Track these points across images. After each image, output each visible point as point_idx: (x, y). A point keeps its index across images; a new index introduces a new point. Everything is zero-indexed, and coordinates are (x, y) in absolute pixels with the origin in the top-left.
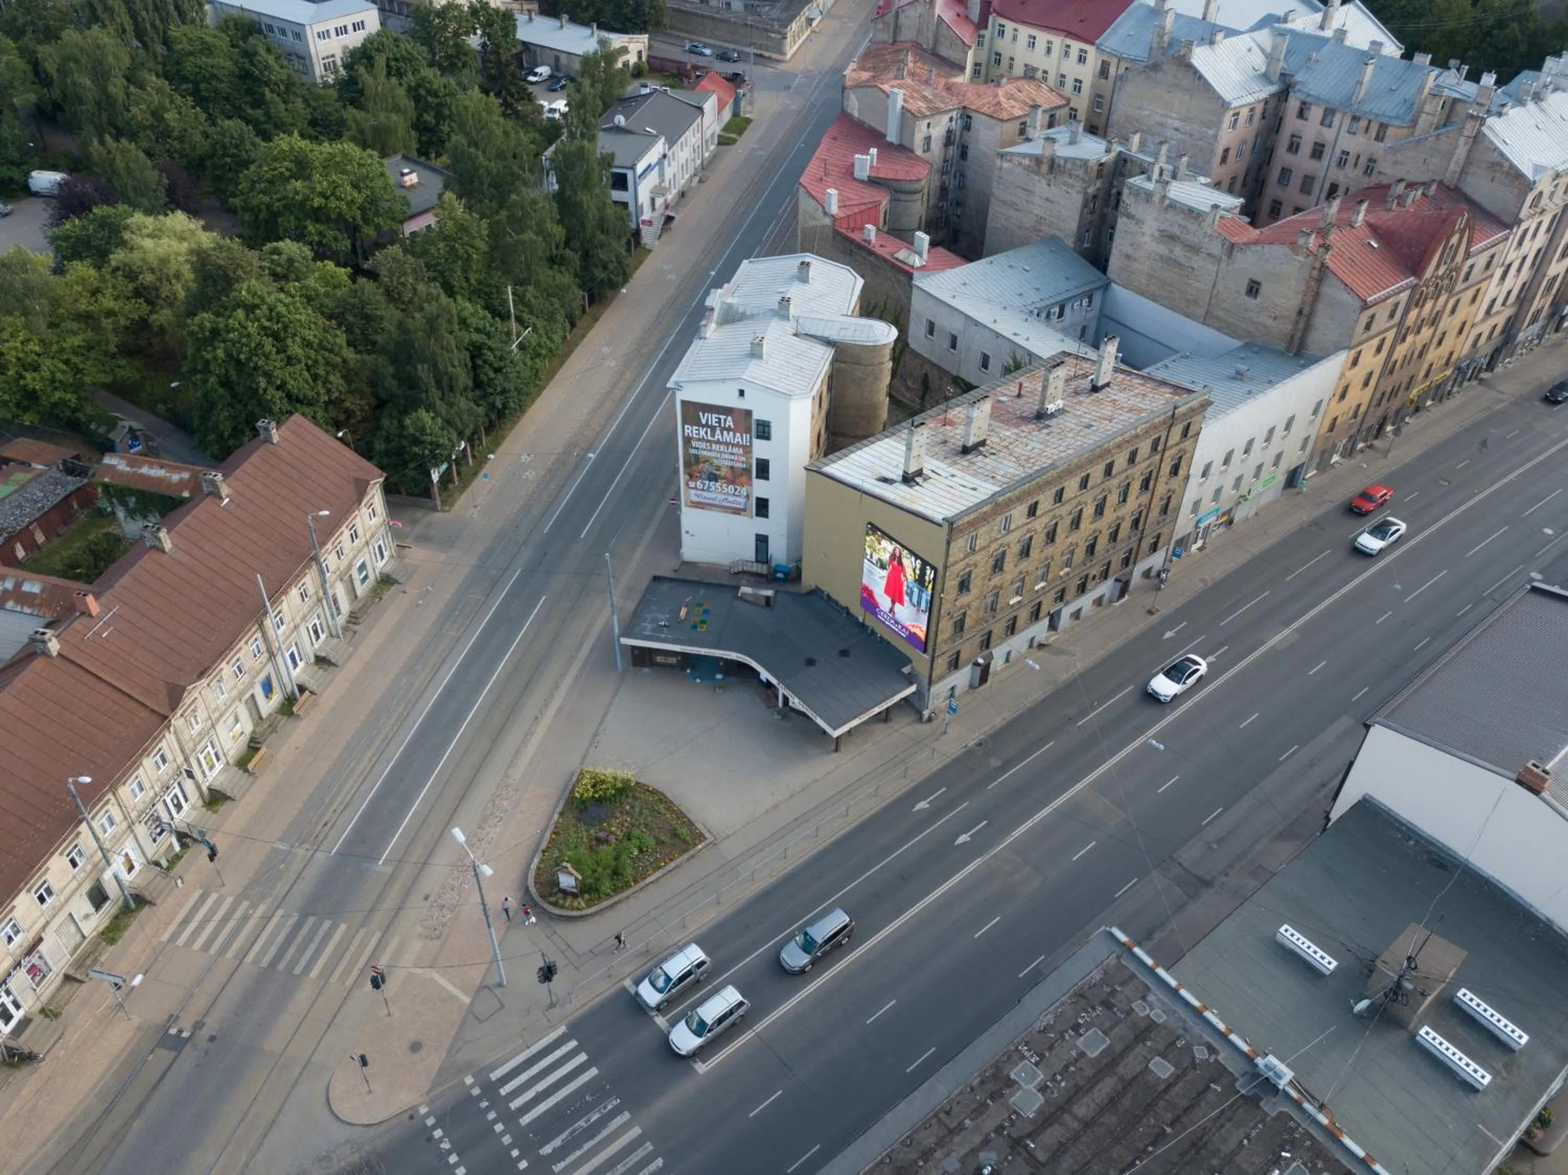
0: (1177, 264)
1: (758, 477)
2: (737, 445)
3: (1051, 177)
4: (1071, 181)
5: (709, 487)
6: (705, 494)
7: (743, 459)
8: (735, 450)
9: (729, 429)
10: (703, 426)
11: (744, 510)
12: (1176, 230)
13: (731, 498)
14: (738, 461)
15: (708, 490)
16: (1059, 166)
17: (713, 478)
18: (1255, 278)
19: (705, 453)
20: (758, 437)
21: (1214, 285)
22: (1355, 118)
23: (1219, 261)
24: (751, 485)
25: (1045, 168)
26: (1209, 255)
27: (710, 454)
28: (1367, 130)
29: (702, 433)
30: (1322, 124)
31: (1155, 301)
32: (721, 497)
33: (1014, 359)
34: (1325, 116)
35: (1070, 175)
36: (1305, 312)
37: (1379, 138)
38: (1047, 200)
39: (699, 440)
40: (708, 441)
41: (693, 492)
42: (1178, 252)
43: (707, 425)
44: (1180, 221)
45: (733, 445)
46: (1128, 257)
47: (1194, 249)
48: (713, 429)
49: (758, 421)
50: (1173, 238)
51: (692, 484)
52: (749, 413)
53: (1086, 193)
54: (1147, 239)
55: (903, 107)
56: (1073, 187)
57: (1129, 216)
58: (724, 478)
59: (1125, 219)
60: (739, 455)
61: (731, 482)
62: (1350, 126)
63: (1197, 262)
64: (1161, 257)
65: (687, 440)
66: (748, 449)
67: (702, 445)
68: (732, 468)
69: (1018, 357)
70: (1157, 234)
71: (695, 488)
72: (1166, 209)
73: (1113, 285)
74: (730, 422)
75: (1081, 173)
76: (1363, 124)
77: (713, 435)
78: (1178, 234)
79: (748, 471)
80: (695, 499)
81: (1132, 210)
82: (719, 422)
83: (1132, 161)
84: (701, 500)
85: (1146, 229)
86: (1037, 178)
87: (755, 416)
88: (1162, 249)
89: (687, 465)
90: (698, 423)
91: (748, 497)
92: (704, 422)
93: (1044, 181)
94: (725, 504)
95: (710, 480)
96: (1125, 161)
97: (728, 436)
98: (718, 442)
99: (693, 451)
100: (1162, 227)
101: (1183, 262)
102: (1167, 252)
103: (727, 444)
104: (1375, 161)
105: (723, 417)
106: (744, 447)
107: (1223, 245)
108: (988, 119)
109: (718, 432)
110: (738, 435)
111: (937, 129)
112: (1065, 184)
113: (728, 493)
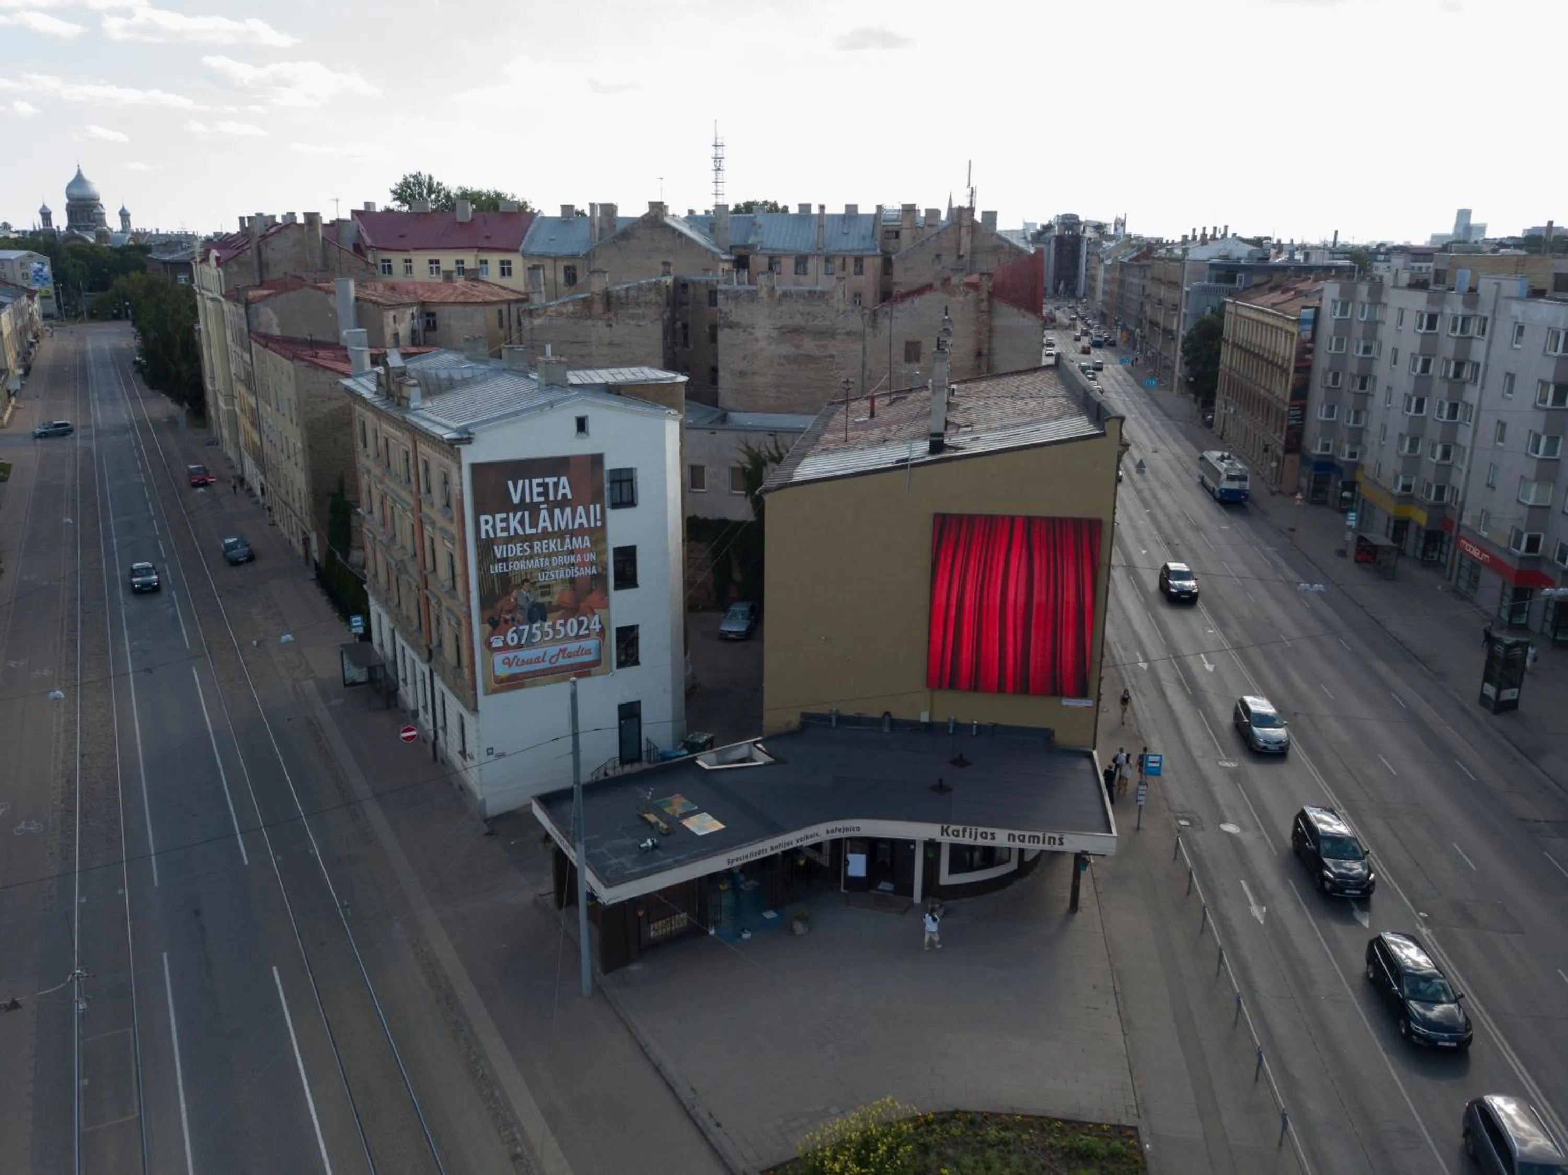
0: (810, 359)
1: (617, 587)
2: (581, 531)
3: (611, 314)
4: (640, 311)
5: (531, 635)
6: (524, 654)
7: (593, 557)
8: (577, 543)
9: (563, 503)
10: (515, 509)
11: (596, 663)
12: (799, 321)
13: (572, 647)
14: (583, 564)
15: (530, 644)
16: (619, 298)
17: (538, 613)
18: (910, 339)
19: (520, 566)
20: (615, 506)
21: (864, 365)
22: (828, 260)
23: (862, 336)
24: (606, 606)
25: (598, 308)
26: (848, 333)
27: (530, 564)
28: (844, 268)
29: (514, 524)
30: (796, 274)
31: (792, 412)
32: (554, 650)
33: (749, 451)
34: (797, 265)
35: (638, 305)
36: (985, 351)
37: (860, 271)
38: (611, 344)
39: (509, 540)
40: (529, 538)
41: (499, 658)
42: (809, 345)
43: (522, 506)
44: (801, 309)
45: (573, 534)
46: (742, 374)
47: (828, 334)
48: (534, 509)
49: (613, 472)
50: (796, 331)
51: (497, 642)
52: (597, 460)
53: (663, 321)
54: (763, 344)
55: (357, 299)
56: (644, 317)
57: (732, 326)
58: (558, 608)
59: (727, 330)
60: (582, 551)
61: (572, 610)
62: (827, 269)
63: (834, 347)
64: (787, 358)
65: (486, 547)
66: (598, 534)
67: (516, 549)
68: (572, 581)
69: (754, 445)
70: (775, 334)
71: (505, 647)
72: (780, 300)
73: (731, 414)
74: (565, 490)
75: (652, 297)
76: (838, 262)
77: (534, 525)
78: (803, 323)
79: (600, 578)
80: (502, 671)
81: (734, 318)
82: (545, 494)
83: (693, 283)
84: (515, 670)
85: (759, 333)
86: (589, 322)
87: (610, 464)
88: (787, 349)
89: (486, 602)
90: (507, 506)
91: (602, 633)
92: (516, 500)
93: (601, 324)
94: (562, 662)
95: (531, 620)
96: (685, 286)
97: (563, 519)
98: (546, 535)
99: (498, 568)
100: (779, 324)
101: (817, 353)
102: (794, 349)
103: (561, 534)
104: (860, 295)
105: (551, 481)
106: (591, 531)
107: (863, 316)
108: (460, 308)
109: (544, 513)
110: (580, 509)
111: (403, 325)
112: (632, 316)
113: (566, 638)
